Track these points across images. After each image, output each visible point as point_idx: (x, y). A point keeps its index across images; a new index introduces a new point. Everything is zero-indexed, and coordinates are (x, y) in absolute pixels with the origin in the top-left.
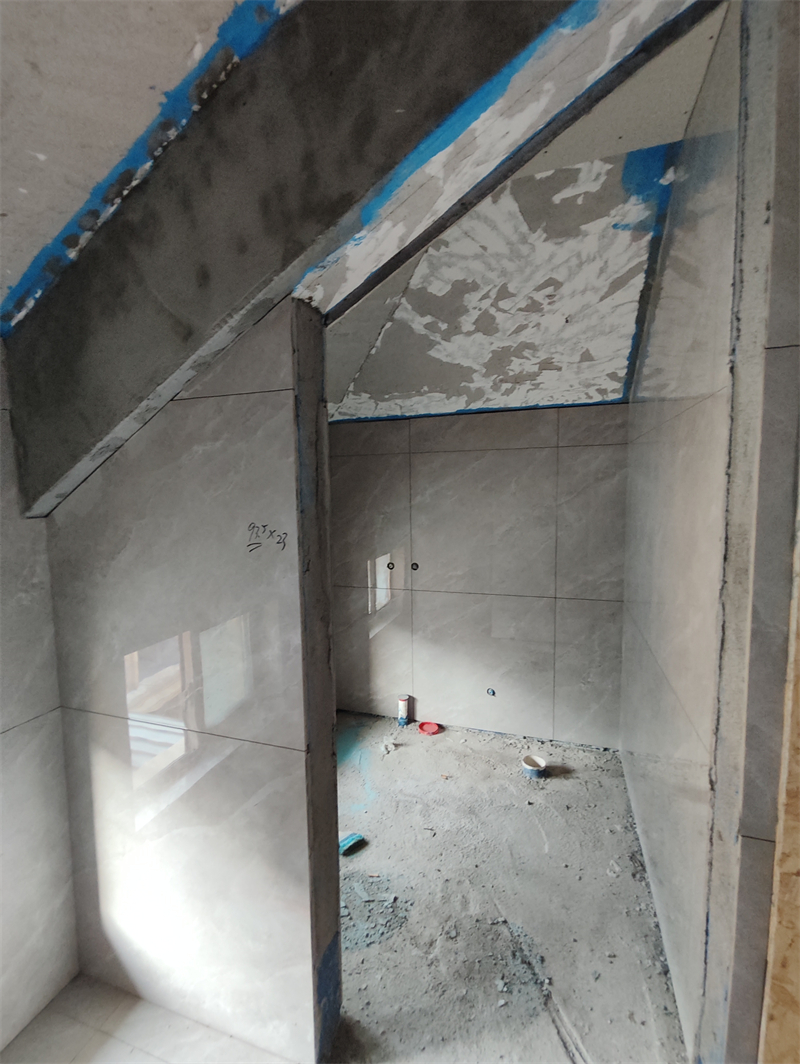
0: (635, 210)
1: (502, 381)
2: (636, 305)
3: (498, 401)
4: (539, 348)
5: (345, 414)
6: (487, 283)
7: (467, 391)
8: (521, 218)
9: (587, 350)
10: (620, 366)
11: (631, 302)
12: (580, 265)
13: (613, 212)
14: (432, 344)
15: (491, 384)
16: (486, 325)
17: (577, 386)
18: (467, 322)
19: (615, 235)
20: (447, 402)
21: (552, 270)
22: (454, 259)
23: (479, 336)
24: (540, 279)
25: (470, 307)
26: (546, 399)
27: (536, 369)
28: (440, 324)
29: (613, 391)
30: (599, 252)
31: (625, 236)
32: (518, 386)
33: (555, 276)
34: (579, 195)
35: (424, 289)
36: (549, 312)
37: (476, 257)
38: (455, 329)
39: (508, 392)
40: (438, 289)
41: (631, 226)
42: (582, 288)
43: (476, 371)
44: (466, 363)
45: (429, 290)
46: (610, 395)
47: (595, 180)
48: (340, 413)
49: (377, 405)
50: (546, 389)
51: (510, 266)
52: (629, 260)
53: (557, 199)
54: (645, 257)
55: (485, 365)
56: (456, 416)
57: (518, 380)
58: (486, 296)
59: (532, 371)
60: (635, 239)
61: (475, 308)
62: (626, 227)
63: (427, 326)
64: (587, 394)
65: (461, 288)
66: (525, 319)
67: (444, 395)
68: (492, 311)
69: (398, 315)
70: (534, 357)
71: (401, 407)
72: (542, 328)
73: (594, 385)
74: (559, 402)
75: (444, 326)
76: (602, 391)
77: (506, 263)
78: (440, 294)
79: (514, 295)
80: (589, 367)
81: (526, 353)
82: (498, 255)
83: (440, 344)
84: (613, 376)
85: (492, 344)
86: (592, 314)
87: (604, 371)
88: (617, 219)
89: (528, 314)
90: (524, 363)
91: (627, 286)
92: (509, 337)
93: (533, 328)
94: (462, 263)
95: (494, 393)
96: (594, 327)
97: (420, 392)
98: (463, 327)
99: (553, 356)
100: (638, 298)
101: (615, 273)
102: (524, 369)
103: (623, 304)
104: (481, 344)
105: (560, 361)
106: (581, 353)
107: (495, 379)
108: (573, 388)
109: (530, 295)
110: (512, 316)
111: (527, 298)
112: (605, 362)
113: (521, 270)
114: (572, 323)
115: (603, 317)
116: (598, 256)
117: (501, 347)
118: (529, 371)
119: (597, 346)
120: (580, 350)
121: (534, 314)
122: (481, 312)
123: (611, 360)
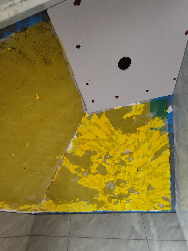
0: (159, 123)
1: (112, 197)
2: (168, 164)
3: (112, 208)
4: (127, 182)
5: (42, 210)
6: (100, 152)
7: (96, 201)
8: (111, 125)
9: (150, 184)
10: (167, 193)
11: (166, 162)
12: (139, 145)
13: (149, 123)
14: (79, 178)
15: (107, 199)
16: (102, 170)
18: (93, 168)
19: (153, 132)
20: (88, 206)
21: (127, 147)
22: (85, 141)
23: (99, 175)
24: (123, 150)
25: (94, 162)
26: (134, 208)
27: (127, 192)
28: (81, 169)
29: (167, 206)
30: (146, 139)
31: (156, 133)
32: (120, 201)
33: (129, 150)
34: (134, 116)
35: (74, 153)
36: (129, 165)
37: (94, 140)
38: (88, 172)
39: (116, 203)
40: (79, 153)
41: (159, 129)
42: (142, 155)
43: (99, 192)
44: (95, 188)
45: (76, 154)
46: (165, 208)
47: (139, 110)
48: (40, 209)
49: (56, 206)
50: (133, 203)
51: (109, 145)
52: (161, 143)
53: (125, 117)
54: (168, 142)
56: (92, 214)
57: (120, 197)
58: (100, 157)
60: (161, 134)
61: (96, 162)
62: (156, 129)
63: (76, 170)
64: (154, 207)
65: (90, 153)
66: (119, 169)
67: (87, 203)
68: (104, 164)
69: (63, 164)
70: (125, 186)
71: (67, 208)
72: (127, 172)
73: (156, 202)
74: (141, 210)
75: (83, 170)
76: (161, 206)
77: (106, 143)
78: (80, 156)
79: (112, 157)
80: (152, 193)
81: (121, 184)
82: (103, 140)
83: (82, 178)
84: (165, 198)
85: (105, 179)
86: (149, 167)
87: (159, 195)
88: (152, 126)
89: (120, 166)
90: (121, 189)
91: (162, 155)
92: (113, 177)
93: (123, 172)
94: (88, 143)
95: (109, 203)
96: (151, 173)
97: (76, 201)
98: (91, 171)
99: (134, 186)
100: (168, 160)
101: (155, 149)
102: (121, 192)
103: (162, 163)
104: (100, 179)
105: (138, 189)
106: (147, 186)
107: (109, 196)
108: (147, 203)
109: (119, 158)
110: (112, 166)
111: (118, 159)
112: (160, 191)
113: (114, 146)
114: (140, 171)
115: (154, 169)
116: (146, 141)
117: (109, 181)
118: (124, 193)
119: (154, 183)
120: (147, 184)
121: (122, 166)
122: (99, 164)
123: (162, 190)
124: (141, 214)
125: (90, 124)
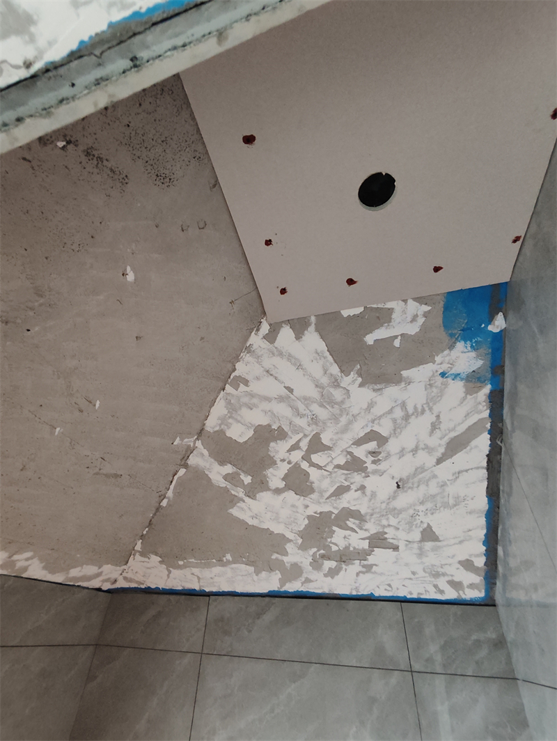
0: (465, 358)
1: (323, 557)
2: (484, 473)
3: (320, 584)
4: (368, 517)
5: (130, 580)
6: (296, 431)
7: (280, 566)
8: (330, 358)
9: (428, 524)
10: (476, 551)
11: (478, 468)
12: (407, 417)
13: (438, 359)
14: (234, 501)
15: (310, 559)
16: (298, 482)
17: (421, 573)
18: (275, 477)
19: (446, 385)
20: (255, 577)
21: (373, 421)
22: (255, 401)
23: (290, 496)
24: (359, 430)
25: (278, 458)
26: (382, 588)
27: (365, 545)
28: (242, 476)
29: (472, 586)
30: (427, 403)
31: (457, 388)
32: (344, 566)
33: (376, 428)
34: (396, 337)
35: (222, 432)
36: (375, 472)
37: (281, 399)
38: (260, 485)
39: (332, 573)
40: (239, 433)
41: (464, 376)
42: (411, 445)
43: (290, 541)
44: (277, 529)
45: (228, 434)
46: (467, 591)
47: (411, 322)
48: (125, 578)
49: (170, 572)
50: (381, 574)
51: (322, 413)
52: (467, 415)
53: (370, 339)
54: (486, 413)
55: (301, 534)
56: (267, 599)
57: (345, 557)
58: (295, 447)
59: (361, 547)
60: (469, 392)
61: (283, 460)
62: (456, 376)
63: (226, 477)
64: (436, 586)
65: (266, 435)
66: (346, 480)
67: (251, 569)
68: (305, 465)
69: (193, 460)
70: (361, 529)
71: (199, 578)
72: (368, 492)
73: (444, 575)
74: (401, 593)
75: (247, 480)
76: (456, 585)
77: (316, 408)
78: (241, 440)
79: (329, 448)
80: (434, 549)
81: (351, 523)
82: (305, 399)
83: (244, 501)
84: (467, 565)
85: (307, 507)
86: (429, 480)
87: (454, 556)
88: (444, 367)
89: (350, 474)
90: (350, 536)
91: (468, 448)
92: (328, 500)
93: (356, 491)
94: (265, 406)
95: (315, 572)
96: (433, 496)
97: (222, 561)
98: (270, 482)
99: (386, 530)
100: (485, 464)
101: (450, 431)
102: (350, 544)
103: (467, 471)
104: (293, 506)
105: (395, 537)
106: (421, 529)
107: (315, 553)
108: (417, 576)
109: (349, 450)
110: (329, 473)
111: (345, 453)
112: (454, 544)
113: (335, 419)
114: (405, 489)
115: (444, 485)
116: (427, 409)
117: (318, 512)
118: (357, 547)
119: (441, 522)
120: (420, 526)
121: (356, 473)
122: (290, 466)
123: (461, 542)
124: (399, 603)
125: (273, 354)
